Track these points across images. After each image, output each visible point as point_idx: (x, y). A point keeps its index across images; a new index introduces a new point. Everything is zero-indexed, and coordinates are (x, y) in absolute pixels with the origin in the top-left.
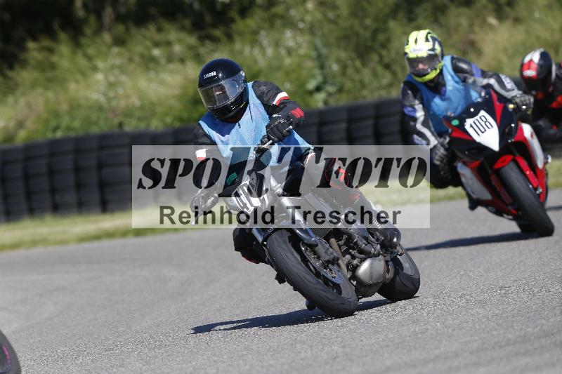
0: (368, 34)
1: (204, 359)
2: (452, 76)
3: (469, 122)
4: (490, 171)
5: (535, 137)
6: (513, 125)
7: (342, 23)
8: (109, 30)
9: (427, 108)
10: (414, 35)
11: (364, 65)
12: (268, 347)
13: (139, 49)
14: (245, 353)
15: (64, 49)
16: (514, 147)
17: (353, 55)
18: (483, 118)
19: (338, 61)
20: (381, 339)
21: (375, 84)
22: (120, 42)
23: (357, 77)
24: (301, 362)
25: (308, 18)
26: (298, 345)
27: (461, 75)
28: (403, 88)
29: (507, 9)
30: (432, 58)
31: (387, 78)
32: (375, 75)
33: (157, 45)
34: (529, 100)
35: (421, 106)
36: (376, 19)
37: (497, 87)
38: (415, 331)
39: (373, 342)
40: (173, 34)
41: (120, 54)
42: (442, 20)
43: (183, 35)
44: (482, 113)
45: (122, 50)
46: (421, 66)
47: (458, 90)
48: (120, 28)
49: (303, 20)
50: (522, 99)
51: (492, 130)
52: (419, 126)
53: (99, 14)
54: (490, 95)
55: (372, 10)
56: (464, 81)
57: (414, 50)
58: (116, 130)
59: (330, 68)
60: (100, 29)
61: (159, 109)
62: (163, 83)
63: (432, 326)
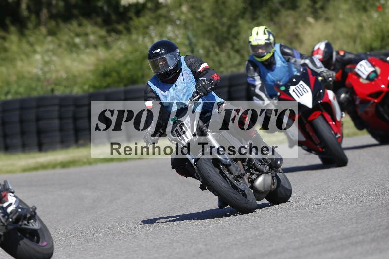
0: (224, 29)
1: (109, 253)
2: (280, 58)
3: (292, 88)
4: (305, 122)
5: (335, 99)
6: (322, 91)
7: (207, 21)
8: (45, 25)
9: (263, 79)
10: (255, 30)
11: (221, 50)
12: (153, 245)
13: (66, 38)
14: (137, 249)
15: (14, 38)
16: (322, 106)
17: (214, 43)
18: (301, 86)
19: (204, 47)
20: (231, 240)
21: (229, 63)
22: (52, 33)
23: (216, 59)
24: (176, 255)
25: (183, 17)
26: (174, 244)
27: (286, 57)
28: (247, 65)
29: (321, 12)
30: (268, 45)
31: (237, 59)
32: (229, 57)
33: (78, 35)
34: (332, 74)
35: (259, 77)
36: (230, 18)
37: (310, 65)
38: (255, 234)
39: (226, 241)
40: (89, 28)
41: (52, 42)
42: (276, 19)
43: (96, 29)
44: (301, 82)
45: (54, 39)
46: (260, 51)
47: (284, 67)
48: (53, 23)
49: (179, 19)
50: (328, 73)
51: (307, 94)
52: (257, 91)
53: (38, 14)
54: (307, 71)
55: (228, 12)
56: (288, 61)
57: (256, 40)
58: (49, 94)
59: (198, 52)
60: (38, 24)
61: (79, 80)
62: (82, 61)
63: (267, 231)
